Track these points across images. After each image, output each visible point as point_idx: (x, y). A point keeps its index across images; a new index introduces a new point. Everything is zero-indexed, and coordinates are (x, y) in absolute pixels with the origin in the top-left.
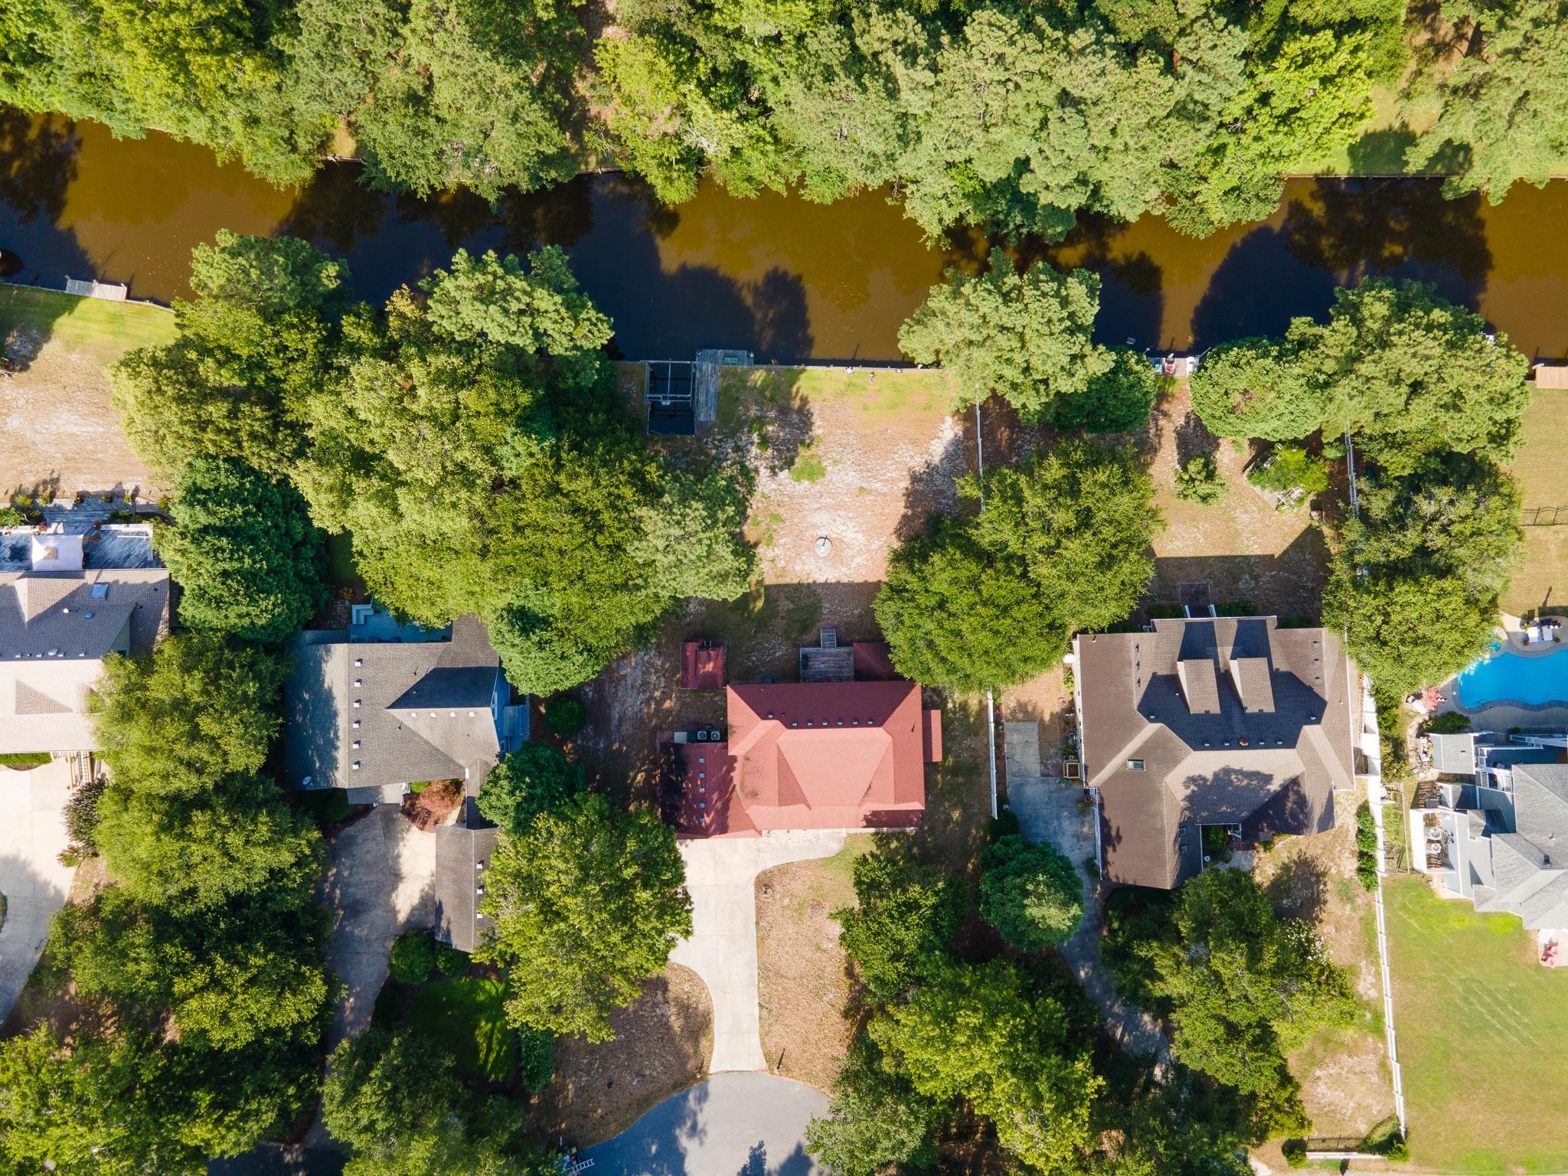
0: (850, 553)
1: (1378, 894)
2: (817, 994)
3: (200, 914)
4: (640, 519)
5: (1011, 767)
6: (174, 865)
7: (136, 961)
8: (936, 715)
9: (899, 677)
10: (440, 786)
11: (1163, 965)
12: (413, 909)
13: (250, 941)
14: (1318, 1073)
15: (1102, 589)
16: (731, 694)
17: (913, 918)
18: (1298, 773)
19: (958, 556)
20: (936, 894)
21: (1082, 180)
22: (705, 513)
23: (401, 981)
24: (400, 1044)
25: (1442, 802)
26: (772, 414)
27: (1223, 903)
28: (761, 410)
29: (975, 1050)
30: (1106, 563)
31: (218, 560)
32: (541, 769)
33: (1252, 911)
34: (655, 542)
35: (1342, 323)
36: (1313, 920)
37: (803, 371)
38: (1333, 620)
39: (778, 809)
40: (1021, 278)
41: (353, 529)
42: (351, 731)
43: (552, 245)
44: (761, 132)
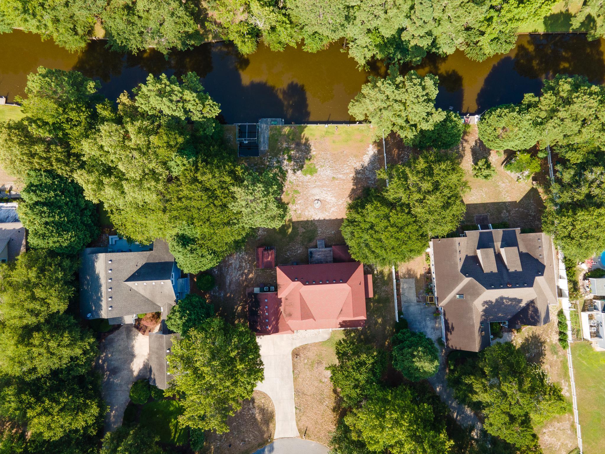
0: (329, 206)
1: (569, 350)
2: (321, 402)
3: (38, 379)
4: (234, 193)
5: (403, 299)
6: (26, 358)
7: (9, 402)
8: (370, 277)
9: (353, 261)
10: (151, 315)
11: (477, 387)
12: (140, 371)
13: (61, 391)
14: (544, 431)
15: (444, 218)
16: (278, 270)
17: (363, 369)
18: (534, 298)
19: (379, 205)
20: (373, 358)
21: (429, 33)
22: (263, 189)
23: (135, 403)
24: (134, 433)
25: (596, 308)
26: (293, 146)
27: (504, 358)
28: (288, 144)
29: (395, 430)
30: (446, 206)
31: (42, 217)
32: (194, 307)
33: (518, 362)
34: (241, 203)
35: (549, 94)
36: (540, 363)
37: (306, 127)
38: (548, 229)
39: (301, 321)
40: (404, 77)
41: (104, 201)
42: (107, 292)
43: (192, 72)
44: (284, 19)
